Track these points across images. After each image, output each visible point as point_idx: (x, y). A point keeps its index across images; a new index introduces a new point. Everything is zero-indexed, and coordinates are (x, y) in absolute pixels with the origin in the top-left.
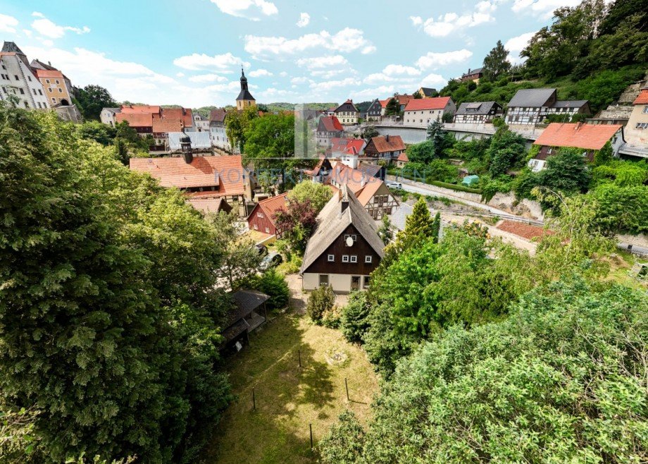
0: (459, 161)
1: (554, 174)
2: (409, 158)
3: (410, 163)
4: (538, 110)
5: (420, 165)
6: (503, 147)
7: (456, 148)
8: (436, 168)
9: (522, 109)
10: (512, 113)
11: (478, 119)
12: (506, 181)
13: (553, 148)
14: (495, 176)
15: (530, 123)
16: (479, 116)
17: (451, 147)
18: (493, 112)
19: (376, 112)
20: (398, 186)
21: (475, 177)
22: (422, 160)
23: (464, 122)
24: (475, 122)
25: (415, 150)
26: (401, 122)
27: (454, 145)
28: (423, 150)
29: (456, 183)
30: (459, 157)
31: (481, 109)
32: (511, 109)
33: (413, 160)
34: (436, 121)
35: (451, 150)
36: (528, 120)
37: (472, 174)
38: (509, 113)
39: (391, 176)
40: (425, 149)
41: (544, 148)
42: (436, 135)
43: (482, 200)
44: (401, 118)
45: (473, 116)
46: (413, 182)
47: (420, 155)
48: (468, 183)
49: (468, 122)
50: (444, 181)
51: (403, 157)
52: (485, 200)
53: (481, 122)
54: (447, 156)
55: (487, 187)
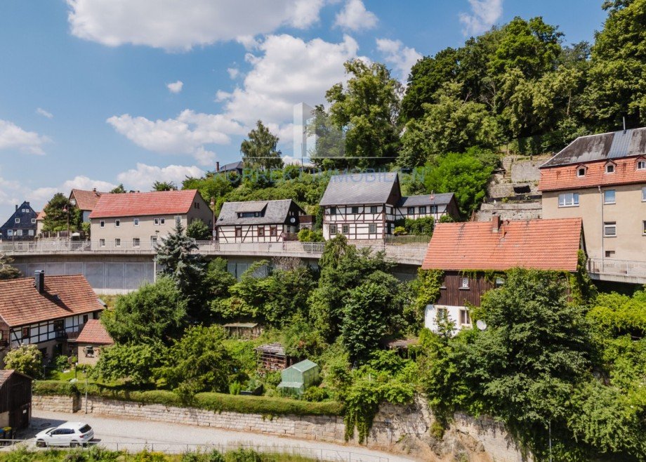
0: (251, 325)
1: (530, 339)
2: (113, 334)
3: (113, 349)
4: (380, 209)
5: (146, 351)
6: (353, 284)
7: (237, 294)
8: (200, 353)
9: (349, 210)
10: (334, 218)
11: (267, 233)
12: (394, 369)
13: (469, 274)
14: (358, 358)
15: (373, 236)
16: (267, 228)
17: (225, 294)
18: (293, 220)
19: (25, 232)
20: (77, 435)
21: (307, 364)
22: (152, 333)
23: (239, 239)
24: (261, 239)
25: (129, 309)
26: (85, 244)
27: (232, 289)
28: (150, 306)
29: (260, 391)
30: (248, 318)
31: (267, 212)
32: (329, 210)
33: (123, 339)
34: (174, 234)
35: (228, 302)
36: (367, 230)
37: (295, 360)
38: (327, 218)
39: (57, 399)
40: (158, 302)
41: (449, 278)
42: (181, 264)
43: (349, 436)
44: (85, 236)
45: (255, 228)
46: (131, 409)
47: (146, 319)
48: (298, 385)
49: (247, 239)
50: (226, 391)
51: (95, 331)
52: (357, 433)
53: (274, 239)
54: (218, 318)
55: (353, 393)
